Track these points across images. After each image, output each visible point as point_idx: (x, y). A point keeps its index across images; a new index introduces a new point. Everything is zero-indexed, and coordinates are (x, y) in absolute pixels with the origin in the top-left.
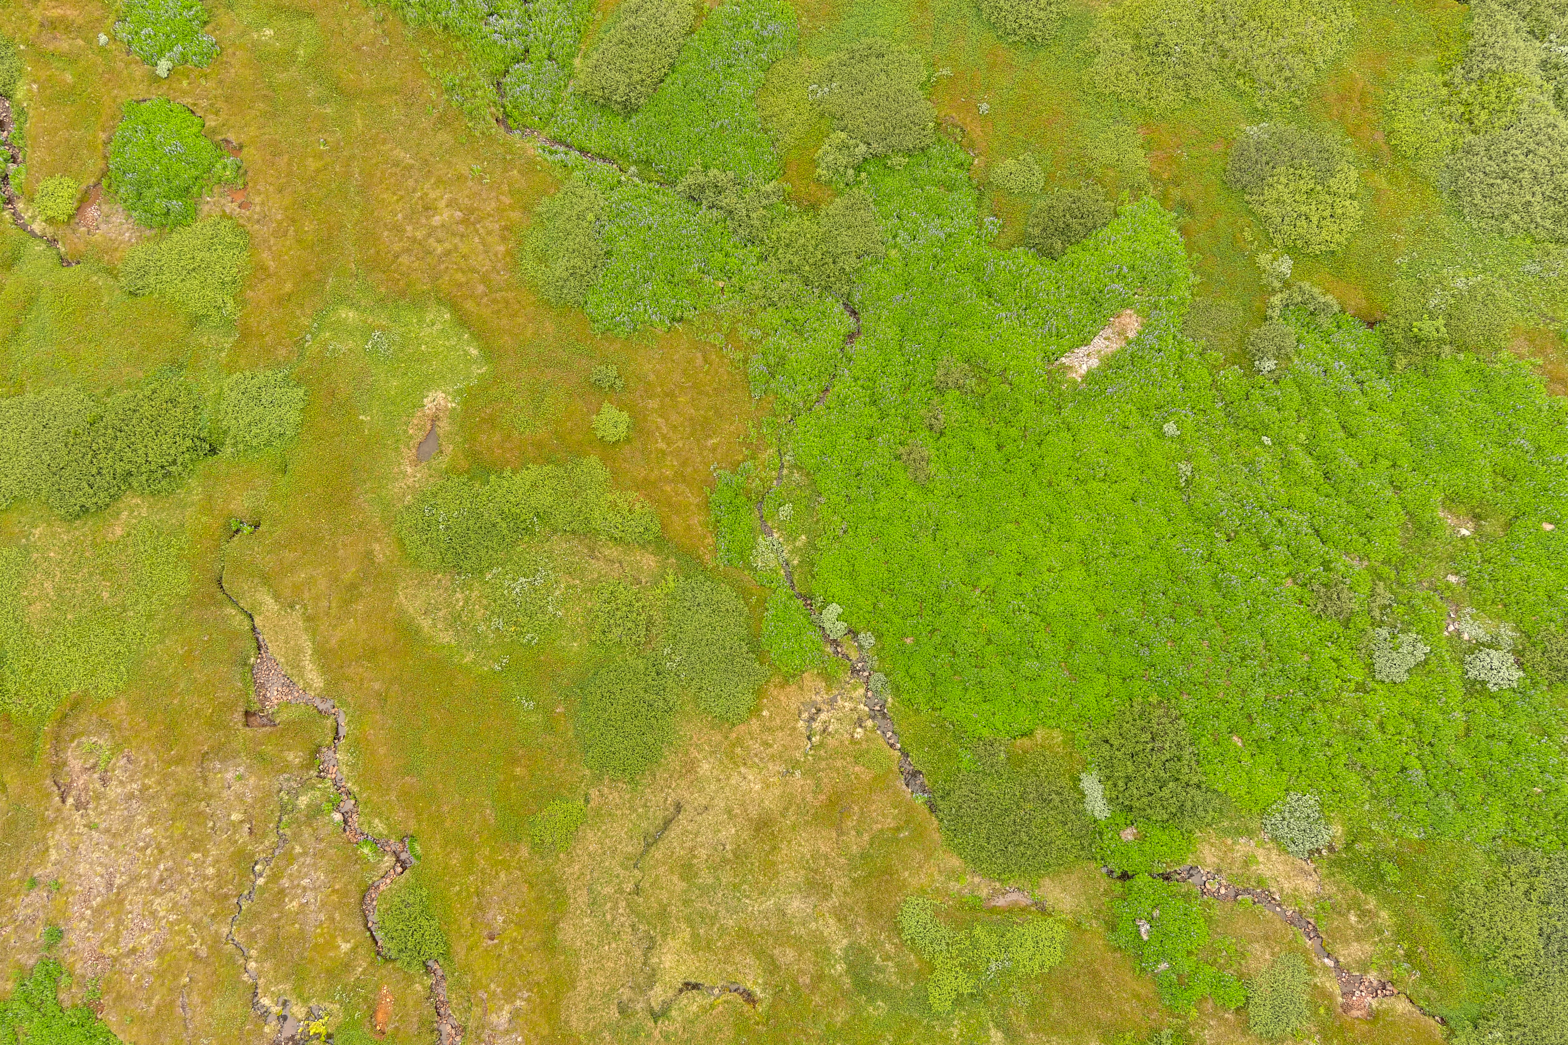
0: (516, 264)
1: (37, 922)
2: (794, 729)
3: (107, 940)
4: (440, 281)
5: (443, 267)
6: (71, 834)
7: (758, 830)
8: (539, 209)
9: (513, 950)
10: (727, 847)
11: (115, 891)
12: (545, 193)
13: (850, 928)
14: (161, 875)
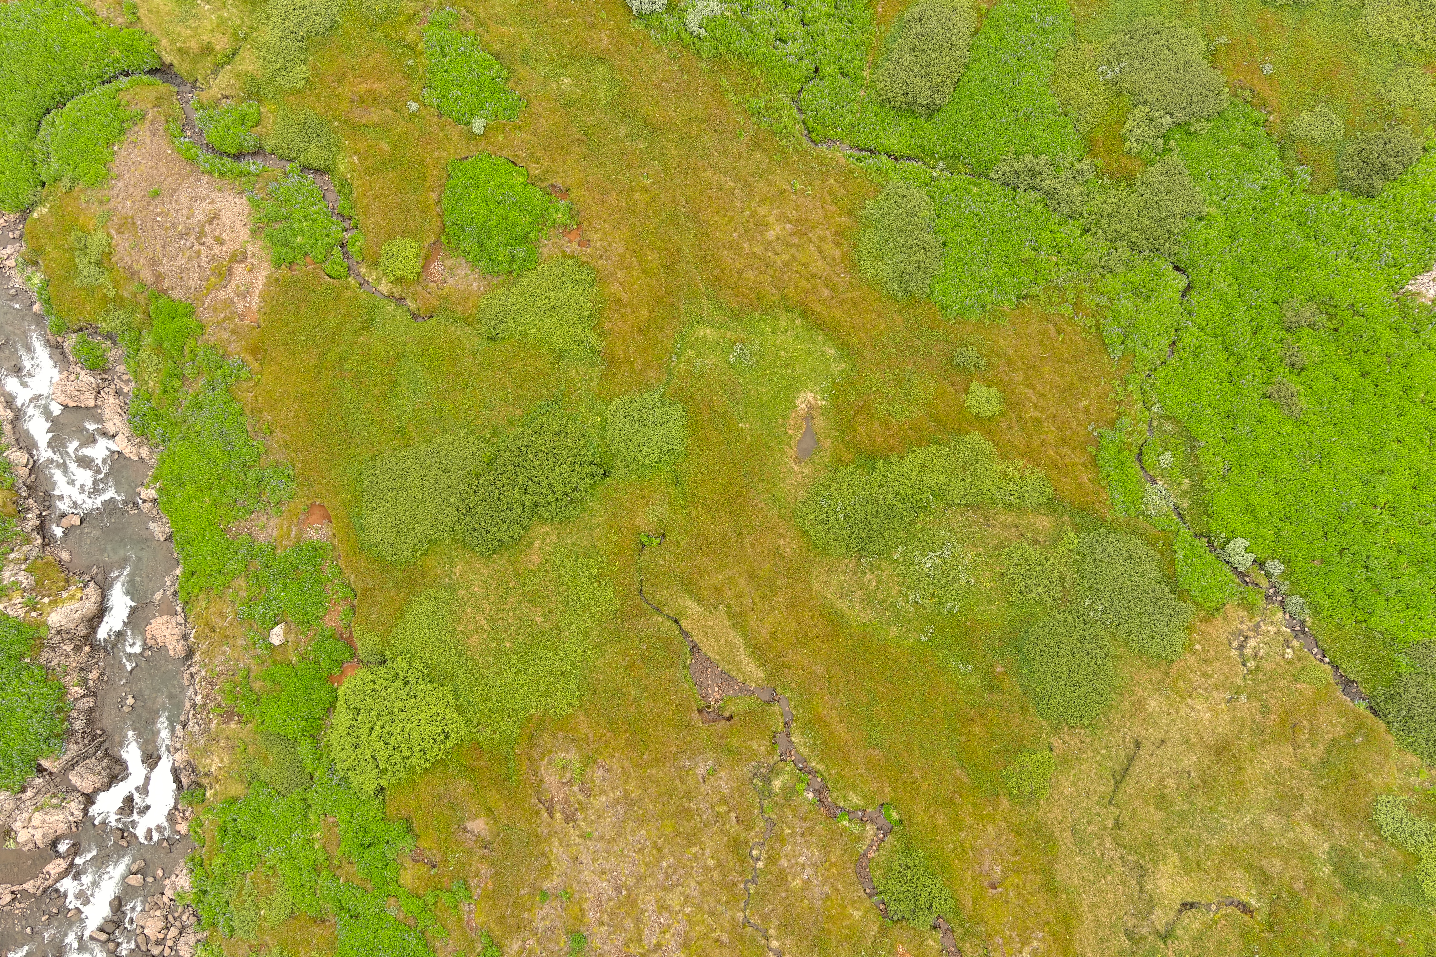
0: (855, 266)
1: (557, 932)
2: (1229, 657)
3: (630, 940)
4: (787, 290)
5: (786, 277)
6: (568, 846)
7: (1218, 754)
8: (864, 213)
9: (1019, 895)
10: (1192, 774)
11: (624, 893)
12: (867, 197)
13: (1328, 833)
14: (666, 872)
